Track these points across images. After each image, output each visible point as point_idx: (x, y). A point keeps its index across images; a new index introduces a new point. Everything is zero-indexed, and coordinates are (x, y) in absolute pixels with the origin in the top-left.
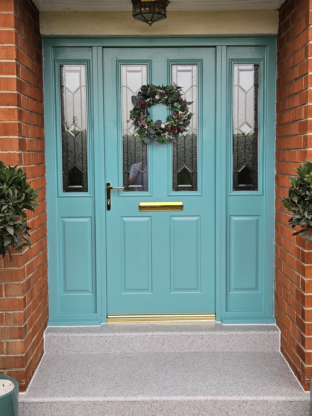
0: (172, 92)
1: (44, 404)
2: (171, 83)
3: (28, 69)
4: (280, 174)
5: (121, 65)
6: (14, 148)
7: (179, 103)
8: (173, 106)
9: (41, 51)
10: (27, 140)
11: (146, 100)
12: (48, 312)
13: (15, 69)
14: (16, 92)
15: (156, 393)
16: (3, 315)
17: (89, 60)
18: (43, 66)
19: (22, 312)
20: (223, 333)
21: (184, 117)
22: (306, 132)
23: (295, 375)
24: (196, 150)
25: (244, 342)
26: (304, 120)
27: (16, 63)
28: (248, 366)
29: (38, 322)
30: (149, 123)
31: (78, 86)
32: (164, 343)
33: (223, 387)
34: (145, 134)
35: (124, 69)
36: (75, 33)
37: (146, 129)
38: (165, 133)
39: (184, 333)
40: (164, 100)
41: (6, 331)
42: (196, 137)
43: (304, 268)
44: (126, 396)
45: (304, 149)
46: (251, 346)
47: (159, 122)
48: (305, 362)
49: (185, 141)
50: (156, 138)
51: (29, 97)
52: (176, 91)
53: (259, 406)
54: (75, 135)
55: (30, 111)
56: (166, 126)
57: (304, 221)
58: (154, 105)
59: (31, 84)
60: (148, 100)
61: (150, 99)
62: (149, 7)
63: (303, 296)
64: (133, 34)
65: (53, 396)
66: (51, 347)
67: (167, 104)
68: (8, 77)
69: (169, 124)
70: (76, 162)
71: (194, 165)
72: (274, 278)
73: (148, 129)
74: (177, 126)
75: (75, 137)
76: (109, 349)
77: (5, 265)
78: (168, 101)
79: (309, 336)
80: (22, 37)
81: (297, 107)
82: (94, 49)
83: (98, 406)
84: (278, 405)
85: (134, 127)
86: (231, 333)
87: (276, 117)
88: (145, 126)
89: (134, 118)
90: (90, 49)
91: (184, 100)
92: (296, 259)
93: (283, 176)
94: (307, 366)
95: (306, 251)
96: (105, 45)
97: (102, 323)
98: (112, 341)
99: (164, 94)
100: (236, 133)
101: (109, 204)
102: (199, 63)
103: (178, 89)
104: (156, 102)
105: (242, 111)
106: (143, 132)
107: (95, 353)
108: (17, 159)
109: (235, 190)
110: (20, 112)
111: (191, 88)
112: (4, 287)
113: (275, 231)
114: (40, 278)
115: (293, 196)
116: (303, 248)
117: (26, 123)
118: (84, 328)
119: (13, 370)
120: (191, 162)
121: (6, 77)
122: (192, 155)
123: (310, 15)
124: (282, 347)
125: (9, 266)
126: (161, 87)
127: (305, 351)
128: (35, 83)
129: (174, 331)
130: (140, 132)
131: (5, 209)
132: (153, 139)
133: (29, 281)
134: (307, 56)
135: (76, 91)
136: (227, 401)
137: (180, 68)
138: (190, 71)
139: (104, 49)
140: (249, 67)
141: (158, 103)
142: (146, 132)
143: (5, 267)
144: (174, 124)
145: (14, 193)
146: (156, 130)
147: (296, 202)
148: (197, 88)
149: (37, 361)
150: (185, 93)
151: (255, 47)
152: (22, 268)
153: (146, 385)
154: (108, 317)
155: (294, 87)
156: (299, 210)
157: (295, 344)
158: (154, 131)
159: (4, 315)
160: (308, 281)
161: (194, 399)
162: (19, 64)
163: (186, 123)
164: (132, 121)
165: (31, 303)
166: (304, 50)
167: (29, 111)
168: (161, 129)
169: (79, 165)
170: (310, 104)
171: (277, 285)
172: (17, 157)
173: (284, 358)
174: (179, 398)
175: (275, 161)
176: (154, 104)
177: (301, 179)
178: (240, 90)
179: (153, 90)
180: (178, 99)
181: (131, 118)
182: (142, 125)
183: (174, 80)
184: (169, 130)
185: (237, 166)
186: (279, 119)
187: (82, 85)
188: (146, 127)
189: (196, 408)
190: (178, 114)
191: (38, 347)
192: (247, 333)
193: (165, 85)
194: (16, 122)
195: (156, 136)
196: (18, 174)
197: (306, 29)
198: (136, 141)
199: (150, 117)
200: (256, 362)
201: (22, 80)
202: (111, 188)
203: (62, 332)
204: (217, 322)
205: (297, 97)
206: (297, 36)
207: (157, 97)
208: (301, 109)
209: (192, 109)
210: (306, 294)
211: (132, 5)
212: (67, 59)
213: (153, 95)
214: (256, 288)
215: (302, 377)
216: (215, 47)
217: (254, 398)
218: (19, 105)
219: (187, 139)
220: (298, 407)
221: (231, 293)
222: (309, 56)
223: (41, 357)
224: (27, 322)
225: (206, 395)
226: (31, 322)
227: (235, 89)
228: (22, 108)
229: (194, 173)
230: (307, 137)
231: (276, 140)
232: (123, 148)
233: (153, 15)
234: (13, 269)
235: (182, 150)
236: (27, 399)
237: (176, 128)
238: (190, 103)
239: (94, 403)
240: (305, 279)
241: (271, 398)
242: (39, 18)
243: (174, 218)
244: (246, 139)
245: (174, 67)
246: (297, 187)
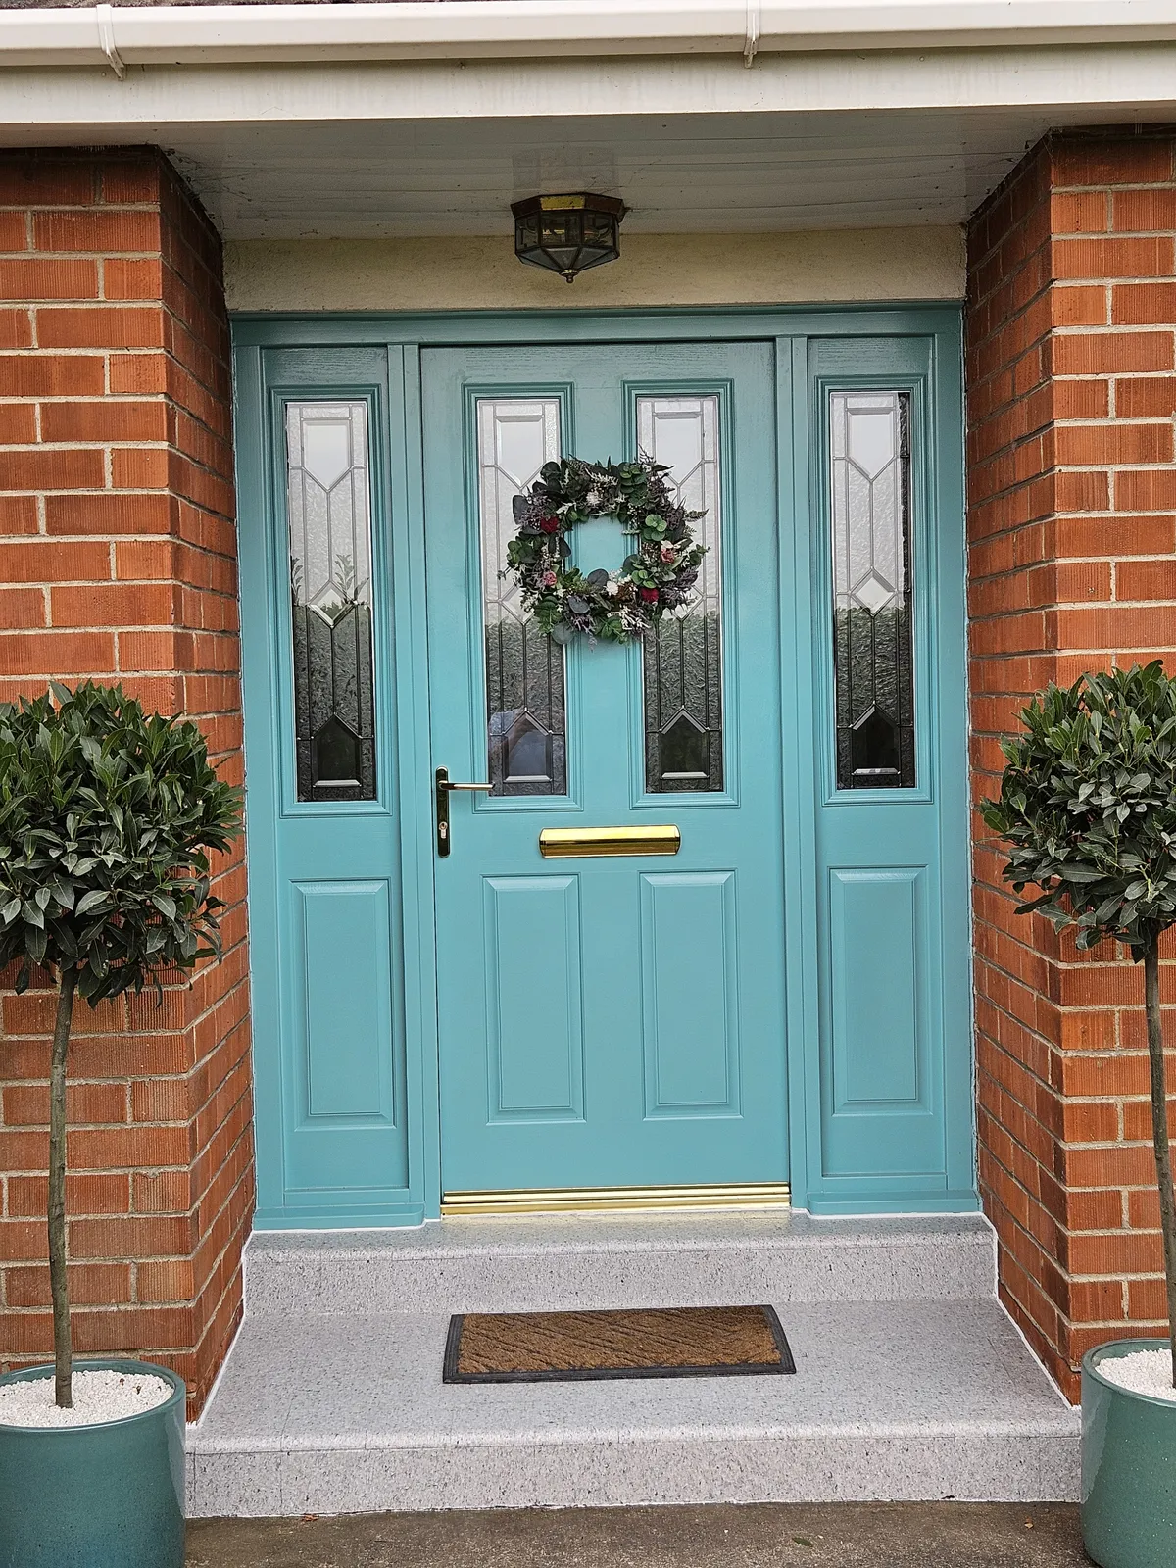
0: (639, 481)
1: (257, 1456)
2: (634, 455)
3: (197, 419)
4: (980, 732)
5: (477, 399)
6: (159, 662)
7: (662, 516)
8: (643, 526)
9: (229, 363)
10: (194, 636)
11: (558, 508)
12: (253, 1184)
13: (165, 423)
14: (166, 492)
15: (605, 1421)
16: (128, 1180)
17: (378, 386)
18: (235, 406)
19: (185, 1169)
20: (814, 1242)
21: (678, 561)
22: (1053, 600)
23: (1042, 1362)
24: (718, 661)
25: (881, 1272)
26: (1046, 565)
27: (167, 405)
28: (895, 1342)
29: (227, 1209)
30: (568, 579)
31: (345, 467)
32: (627, 1276)
33: (814, 1401)
34: (557, 614)
35: (486, 411)
36: (332, 304)
37: (558, 599)
38: (619, 609)
39: (690, 1245)
40: (613, 506)
41: (138, 1230)
42: (717, 622)
43: (1057, 1018)
44: (513, 1430)
45: (1050, 652)
46: (905, 1281)
47: (601, 576)
48: (1068, 1315)
49: (681, 634)
50: (590, 627)
51: (200, 506)
52: (652, 479)
53: (927, 1454)
54: (335, 622)
55: (201, 547)
56: (623, 589)
57: (1045, 867)
58: (584, 523)
59: (203, 465)
60: (564, 508)
61: (571, 504)
62: (567, 226)
63: (1058, 1107)
64: (515, 306)
65: (282, 1432)
66: (266, 1294)
67: (623, 519)
68: (143, 447)
69: (632, 581)
70: (339, 704)
71: (713, 712)
72: (975, 1065)
73: (565, 597)
74: (656, 588)
75: (335, 626)
76: (451, 1298)
77: (131, 1023)
78: (628, 509)
79: (1078, 1232)
80: (179, 326)
81: (1026, 524)
82: (395, 352)
83: (424, 1460)
84: (988, 1449)
85: (520, 592)
86: (841, 1242)
87: (966, 556)
88: (555, 590)
89: (520, 563)
90: (381, 351)
91: (676, 507)
92: (1036, 993)
93: (993, 739)
94: (1073, 1326)
95: (1062, 966)
96: (426, 339)
97: (426, 1221)
98: (462, 1271)
99: (615, 487)
100: (842, 604)
101: (443, 835)
102: (722, 390)
103: (658, 473)
104: (589, 514)
105: (859, 538)
106: (549, 607)
107: (406, 1312)
108: (170, 694)
109: (842, 785)
110: (177, 550)
111: (700, 468)
112: (129, 1091)
113: (972, 914)
114: (231, 1073)
115: (1014, 794)
116: (1053, 958)
117: (192, 586)
118: (370, 1234)
119: (160, 1354)
120: (702, 700)
121: (136, 447)
122: (706, 678)
123: (1053, 251)
124: (1002, 1282)
125: (147, 1026)
126: (605, 466)
127: (1070, 1281)
128: (213, 461)
129: (658, 1239)
130: (540, 609)
131: (150, 843)
132: (582, 628)
133: (203, 1077)
134: (1047, 372)
135: (338, 482)
136: (828, 1440)
137: (663, 406)
138: (693, 415)
139: (424, 350)
140: (879, 399)
141: (596, 517)
142: (560, 609)
143: (132, 1029)
144: (647, 581)
145: (174, 798)
146: (590, 600)
147: (1023, 811)
148: (716, 467)
149: (226, 1335)
150: (679, 486)
151: (895, 339)
152: (184, 1032)
153: (574, 1399)
154: (446, 1199)
155: (1014, 464)
156: (1032, 834)
157: (1038, 1262)
158: (584, 604)
159: (130, 1179)
160: (1072, 1058)
161: (726, 1435)
162: (173, 408)
163: (686, 576)
164: (513, 575)
165: (208, 1146)
166: (1040, 352)
167: (198, 550)
168: (605, 596)
169: (347, 715)
170: (1063, 517)
171: (982, 1086)
172: (170, 688)
173: (1010, 1317)
174: (679, 1434)
175: (967, 695)
176: (582, 519)
177: (1036, 742)
178: (853, 472)
179: (579, 475)
180: (658, 504)
181: (511, 564)
182: (548, 587)
183: (645, 444)
184: (631, 600)
185: (850, 711)
186: (977, 560)
187: (356, 464)
188: (560, 593)
189: (731, 1464)
190: (659, 549)
191: (229, 1291)
192: (892, 1240)
193: (616, 462)
194: (166, 582)
195: (591, 619)
196: (184, 738)
197: (1043, 290)
198: (528, 637)
199: (571, 562)
200: (919, 1330)
201: (181, 455)
202: (451, 786)
203: (299, 1248)
204: (795, 1211)
205: (1025, 493)
206: (1020, 310)
207: (593, 499)
208: (1036, 530)
209: (700, 534)
210: (1066, 1101)
211: (514, 219)
212: (310, 383)
213: (580, 491)
214: (919, 1100)
215: (1062, 1365)
216: (772, 339)
217: (914, 1429)
218: (174, 532)
219: (690, 626)
220: (1051, 1453)
221: (839, 1118)
222: (1054, 371)
223: (237, 1324)
224: (198, 1204)
225: (761, 1421)
226: (210, 1206)
227: (838, 469)
228: (182, 540)
229: (711, 734)
230: (1057, 617)
231: (969, 625)
232: (488, 658)
233: (579, 252)
234: (159, 1034)
235: (675, 661)
236: (203, 1442)
237: (655, 593)
238: (698, 516)
239: (412, 1452)
240: (1062, 1054)
241: (966, 1427)
242: (222, 261)
243: (652, 879)
244: (873, 625)
245: (642, 404)
246: (1024, 765)
